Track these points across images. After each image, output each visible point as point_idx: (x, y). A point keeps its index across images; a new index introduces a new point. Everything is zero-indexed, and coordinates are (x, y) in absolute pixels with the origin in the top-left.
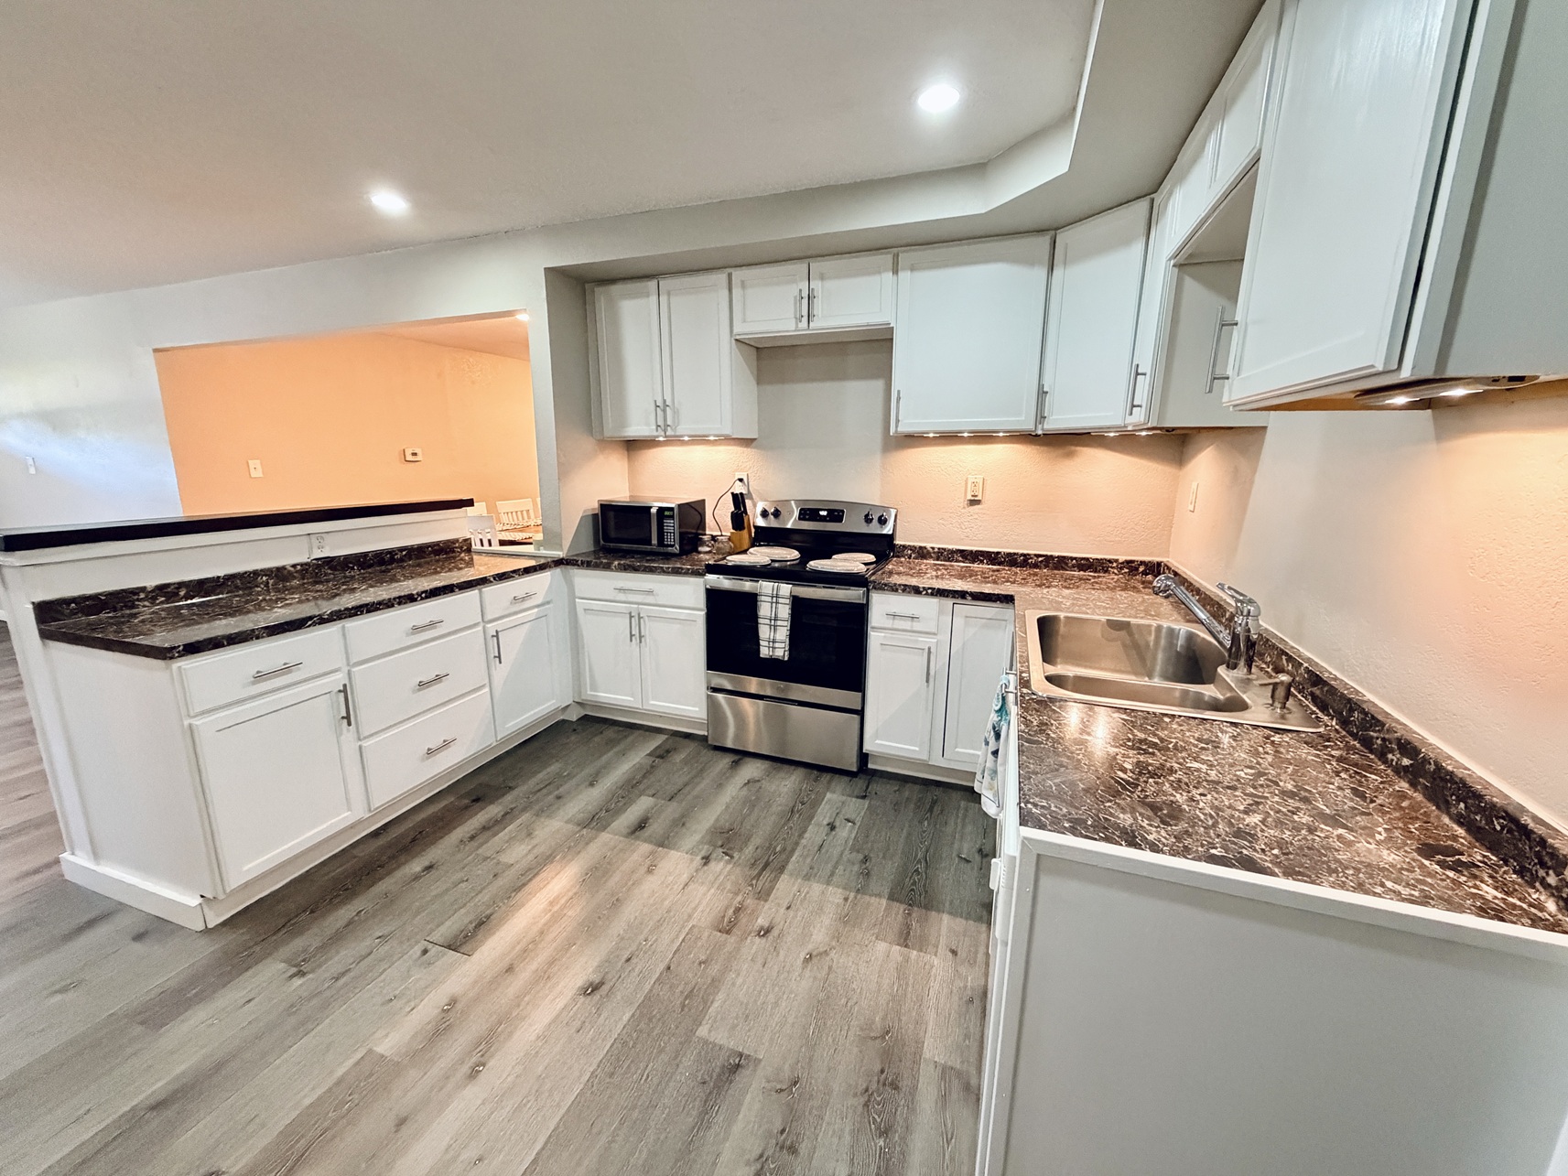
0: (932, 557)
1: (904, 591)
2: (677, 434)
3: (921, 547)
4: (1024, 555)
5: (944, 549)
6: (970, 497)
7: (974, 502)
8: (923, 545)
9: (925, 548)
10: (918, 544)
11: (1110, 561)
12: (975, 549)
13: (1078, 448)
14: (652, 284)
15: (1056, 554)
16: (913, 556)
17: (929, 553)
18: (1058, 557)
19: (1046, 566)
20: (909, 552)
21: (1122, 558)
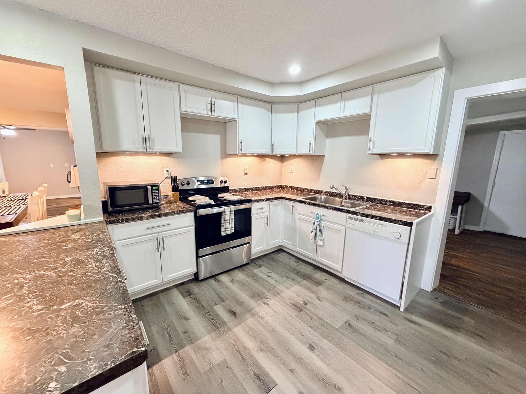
0: (238, 192)
1: (260, 201)
2: (154, 151)
3: (235, 189)
4: (258, 187)
5: (241, 189)
6: (245, 173)
7: (246, 174)
8: (235, 188)
9: (236, 189)
10: (234, 188)
11: (274, 186)
12: (248, 187)
13: (266, 158)
14: (137, 77)
15: (265, 186)
16: (233, 192)
17: (237, 190)
18: (265, 187)
19: (263, 190)
20: (232, 191)
21: (276, 185)
